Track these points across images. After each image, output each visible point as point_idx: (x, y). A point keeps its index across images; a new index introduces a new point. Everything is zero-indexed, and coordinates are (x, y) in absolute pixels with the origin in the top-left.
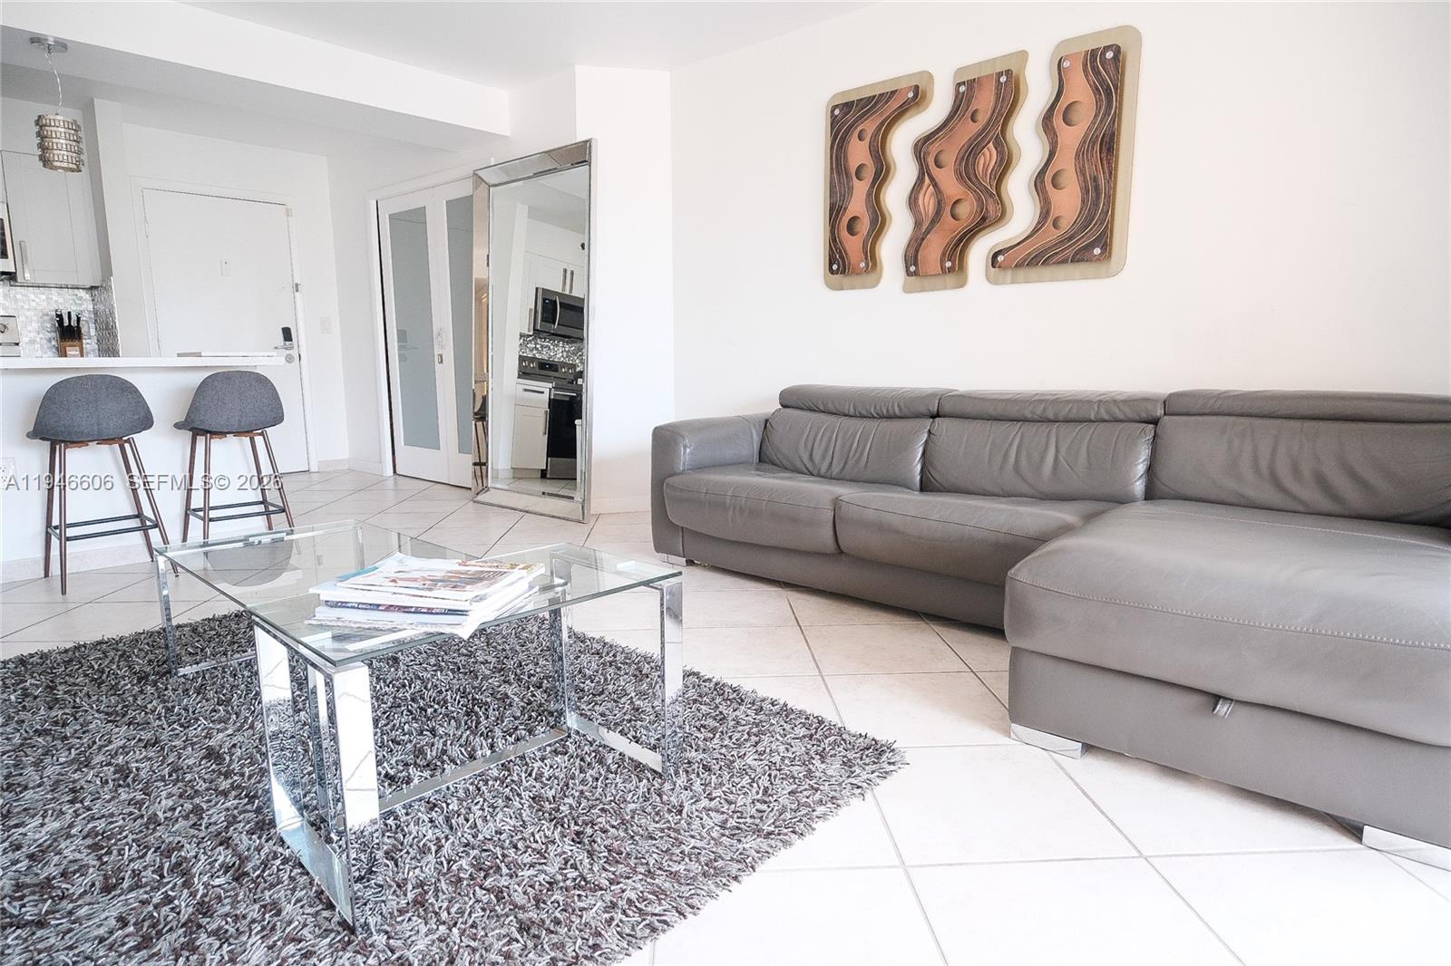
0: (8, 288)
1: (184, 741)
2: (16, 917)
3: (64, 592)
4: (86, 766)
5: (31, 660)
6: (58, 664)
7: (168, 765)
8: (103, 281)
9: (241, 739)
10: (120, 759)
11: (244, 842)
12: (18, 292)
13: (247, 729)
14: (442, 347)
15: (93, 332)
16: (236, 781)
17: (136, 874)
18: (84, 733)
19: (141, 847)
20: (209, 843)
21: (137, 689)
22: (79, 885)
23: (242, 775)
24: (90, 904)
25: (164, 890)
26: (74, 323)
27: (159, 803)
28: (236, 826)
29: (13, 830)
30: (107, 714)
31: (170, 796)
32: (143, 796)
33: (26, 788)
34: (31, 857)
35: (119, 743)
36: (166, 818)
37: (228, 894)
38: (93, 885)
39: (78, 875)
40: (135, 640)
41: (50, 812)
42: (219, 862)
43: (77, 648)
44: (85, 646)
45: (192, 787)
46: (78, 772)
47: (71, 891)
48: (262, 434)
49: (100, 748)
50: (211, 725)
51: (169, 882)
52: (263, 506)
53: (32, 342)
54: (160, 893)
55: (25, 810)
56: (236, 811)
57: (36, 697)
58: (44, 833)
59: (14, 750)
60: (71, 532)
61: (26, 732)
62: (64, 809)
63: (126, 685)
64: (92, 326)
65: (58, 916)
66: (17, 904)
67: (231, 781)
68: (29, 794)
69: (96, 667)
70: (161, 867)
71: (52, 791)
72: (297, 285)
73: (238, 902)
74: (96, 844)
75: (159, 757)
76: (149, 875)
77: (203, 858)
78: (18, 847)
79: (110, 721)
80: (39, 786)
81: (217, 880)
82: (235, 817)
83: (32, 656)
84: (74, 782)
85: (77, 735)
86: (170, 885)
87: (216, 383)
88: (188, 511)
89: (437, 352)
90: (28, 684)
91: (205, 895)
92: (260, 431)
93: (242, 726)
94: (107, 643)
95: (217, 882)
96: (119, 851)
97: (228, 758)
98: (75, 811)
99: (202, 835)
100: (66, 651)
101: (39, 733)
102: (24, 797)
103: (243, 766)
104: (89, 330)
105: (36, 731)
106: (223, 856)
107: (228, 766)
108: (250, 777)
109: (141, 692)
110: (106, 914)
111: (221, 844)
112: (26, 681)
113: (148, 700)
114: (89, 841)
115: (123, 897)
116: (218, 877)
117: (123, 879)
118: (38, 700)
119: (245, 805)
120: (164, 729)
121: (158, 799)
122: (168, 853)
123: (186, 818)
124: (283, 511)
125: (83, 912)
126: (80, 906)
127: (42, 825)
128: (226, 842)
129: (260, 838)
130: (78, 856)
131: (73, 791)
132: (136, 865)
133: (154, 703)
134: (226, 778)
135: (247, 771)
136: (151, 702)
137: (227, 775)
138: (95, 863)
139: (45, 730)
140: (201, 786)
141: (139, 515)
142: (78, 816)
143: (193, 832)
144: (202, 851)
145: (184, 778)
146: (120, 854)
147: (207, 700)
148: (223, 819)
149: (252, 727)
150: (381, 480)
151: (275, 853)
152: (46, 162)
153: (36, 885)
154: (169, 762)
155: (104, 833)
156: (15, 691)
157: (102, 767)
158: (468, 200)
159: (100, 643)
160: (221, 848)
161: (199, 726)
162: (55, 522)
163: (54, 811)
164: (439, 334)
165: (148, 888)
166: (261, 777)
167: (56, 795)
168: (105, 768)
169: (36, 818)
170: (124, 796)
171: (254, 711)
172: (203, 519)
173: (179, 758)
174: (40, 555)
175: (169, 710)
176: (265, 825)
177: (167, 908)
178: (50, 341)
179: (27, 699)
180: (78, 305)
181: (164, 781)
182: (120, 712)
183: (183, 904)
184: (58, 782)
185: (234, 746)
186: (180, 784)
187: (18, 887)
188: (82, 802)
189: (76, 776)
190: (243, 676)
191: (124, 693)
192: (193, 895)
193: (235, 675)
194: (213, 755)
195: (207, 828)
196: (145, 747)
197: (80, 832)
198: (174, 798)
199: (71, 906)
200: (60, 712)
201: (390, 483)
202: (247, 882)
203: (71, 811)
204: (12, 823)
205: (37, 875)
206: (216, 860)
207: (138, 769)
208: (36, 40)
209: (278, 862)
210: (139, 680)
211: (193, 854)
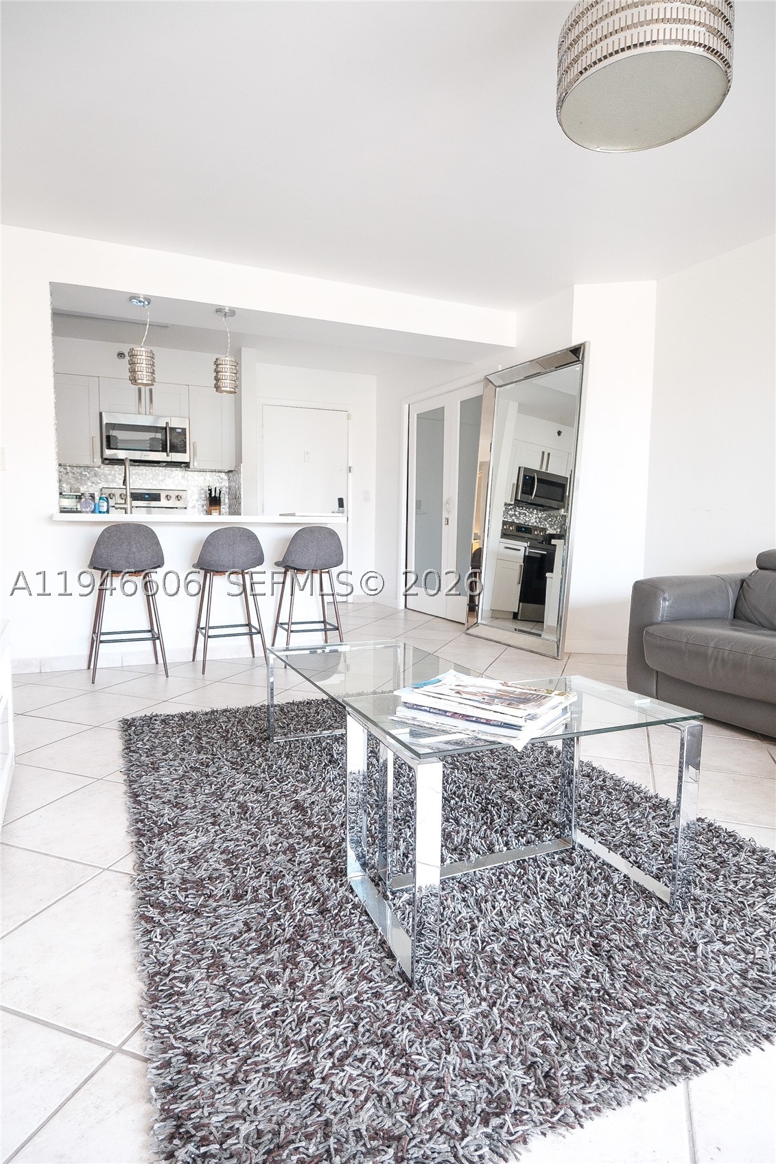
0: (184, 472)
1: (280, 793)
2: (183, 903)
3: (203, 673)
4: (221, 799)
5: (187, 717)
6: (202, 722)
7: (271, 809)
8: (236, 467)
9: (317, 798)
10: (241, 798)
11: (325, 883)
12: (189, 474)
13: (321, 792)
14: (449, 512)
15: (227, 501)
16: (316, 831)
17: (255, 890)
18: (218, 774)
19: (257, 870)
20: (301, 877)
21: (249, 748)
22: (219, 889)
23: (320, 827)
24: (226, 906)
25: (273, 908)
26: (217, 495)
27: (267, 837)
28: (319, 868)
29: (180, 837)
30: (232, 763)
31: (273, 833)
32: (256, 830)
33: (186, 808)
34: (190, 859)
35: (239, 786)
36: (272, 850)
37: (316, 924)
38: (228, 891)
39: (218, 881)
40: (246, 712)
41: (201, 829)
42: (308, 895)
43: (213, 712)
44: (217, 711)
45: (287, 830)
46: (216, 803)
47: (215, 893)
48: (328, 572)
49: (229, 787)
50: (296, 783)
51: (277, 902)
52: (323, 624)
53: (194, 507)
54: (270, 910)
55: (186, 823)
56: (317, 856)
57: (190, 743)
58: (197, 843)
59: (179, 779)
60: (211, 632)
61: (186, 767)
62: (209, 828)
63: (242, 743)
64: (227, 496)
65: (207, 909)
66: (183, 893)
67: (312, 831)
68: (188, 812)
69: (224, 728)
70: (270, 889)
71: (201, 813)
72: (350, 467)
73: (324, 933)
74: (229, 859)
75: (264, 801)
76: (262, 893)
77: (298, 889)
78: (183, 851)
79: (234, 769)
80: (194, 807)
81: (308, 910)
82: (317, 860)
83: (187, 714)
84: (214, 809)
85: (214, 775)
86: (277, 905)
87: (304, 535)
88: (278, 624)
89: (445, 515)
90: (185, 733)
91: (300, 920)
92: (327, 570)
93: (317, 788)
94: (229, 711)
95: (309, 911)
96: (244, 869)
97: (309, 812)
98: (215, 831)
99: (296, 870)
100: (206, 714)
101: (195, 769)
102: (185, 814)
103: (320, 820)
104: (225, 500)
105: (191, 767)
106: (311, 891)
107: (310, 818)
108: (325, 830)
109: (252, 750)
110: (236, 917)
111: (309, 881)
112: (185, 731)
113: (256, 757)
114: (224, 857)
115: (247, 907)
116: (308, 907)
117: (247, 892)
118: (191, 745)
119: (323, 852)
120: (267, 781)
121: (266, 834)
122: (274, 879)
123: (284, 853)
124: (337, 629)
125: (222, 911)
126: (220, 906)
127: (196, 837)
128: (312, 879)
129: (336, 882)
130: (218, 867)
131: (214, 816)
132: (255, 883)
133: (260, 759)
134: (309, 827)
135: (323, 824)
136: (258, 759)
137: (310, 825)
138: (229, 874)
139: (196, 768)
140: (294, 830)
141: (249, 625)
142: (217, 835)
143: (290, 866)
144: (297, 883)
145: (282, 821)
146: (244, 872)
147: (293, 764)
148: (309, 860)
149: (324, 790)
150: (396, 611)
151: (347, 898)
152: (217, 387)
153: (194, 882)
154: (272, 807)
155: (233, 852)
156: (179, 737)
157: (230, 801)
158: (479, 399)
159: (226, 711)
160: (309, 884)
161: (289, 783)
162: (203, 624)
163: (203, 828)
164: (447, 503)
165: (263, 904)
166: (333, 832)
167: (204, 817)
168: (232, 803)
169: (193, 831)
170: (244, 827)
171: (324, 778)
172: (287, 631)
173: (278, 805)
174: (192, 646)
175: (270, 767)
176: (339, 873)
177: (275, 924)
178: (203, 506)
179: (186, 744)
180: (220, 483)
181: (269, 821)
182: (240, 762)
183: (287, 924)
184: (204, 807)
185: (313, 803)
186: (279, 826)
187: (184, 881)
188: (219, 825)
189: (215, 805)
190: (316, 749)
191: (241, 749)
192: (293, 917)
193: (310, 748)
194: (298, 806)
195: (299, 864)
196: (256, 792)
197: (219, 848)
198: (276, 835)
199: (215, 904)
200: (205, 757)
201: (402, 615)
202: (329, 917)
203: (213, 830)
204: (179, 832)
205: (194, 874)
206: (306, 893)
207: (252, 808)
208: (219, 310)
209: (350, 906)
210: (251, 741)
211: (290, 883)
